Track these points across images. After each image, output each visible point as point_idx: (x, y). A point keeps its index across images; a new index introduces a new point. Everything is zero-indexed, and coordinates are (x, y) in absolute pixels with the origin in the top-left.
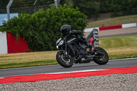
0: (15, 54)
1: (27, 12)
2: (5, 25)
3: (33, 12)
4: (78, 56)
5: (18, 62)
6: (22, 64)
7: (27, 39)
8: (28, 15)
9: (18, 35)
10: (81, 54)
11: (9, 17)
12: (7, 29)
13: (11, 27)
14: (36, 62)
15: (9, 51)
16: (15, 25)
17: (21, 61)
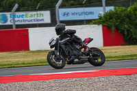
0: (110, 47)
1: (123, 6)
2: (100, 18)
3: (129, 6)
4: (71, 57)
5: (113, 55)
6: (118, 57)
7: (123, 32)
8: (124, 8)
9: (113, 28)
10: (74, 55)
11: (104, 10)
12: (103, 22)
13: (107, 21)
14: (131, 56)
15: (105, 45)
16: (111, 18)
17: (117, 54)
